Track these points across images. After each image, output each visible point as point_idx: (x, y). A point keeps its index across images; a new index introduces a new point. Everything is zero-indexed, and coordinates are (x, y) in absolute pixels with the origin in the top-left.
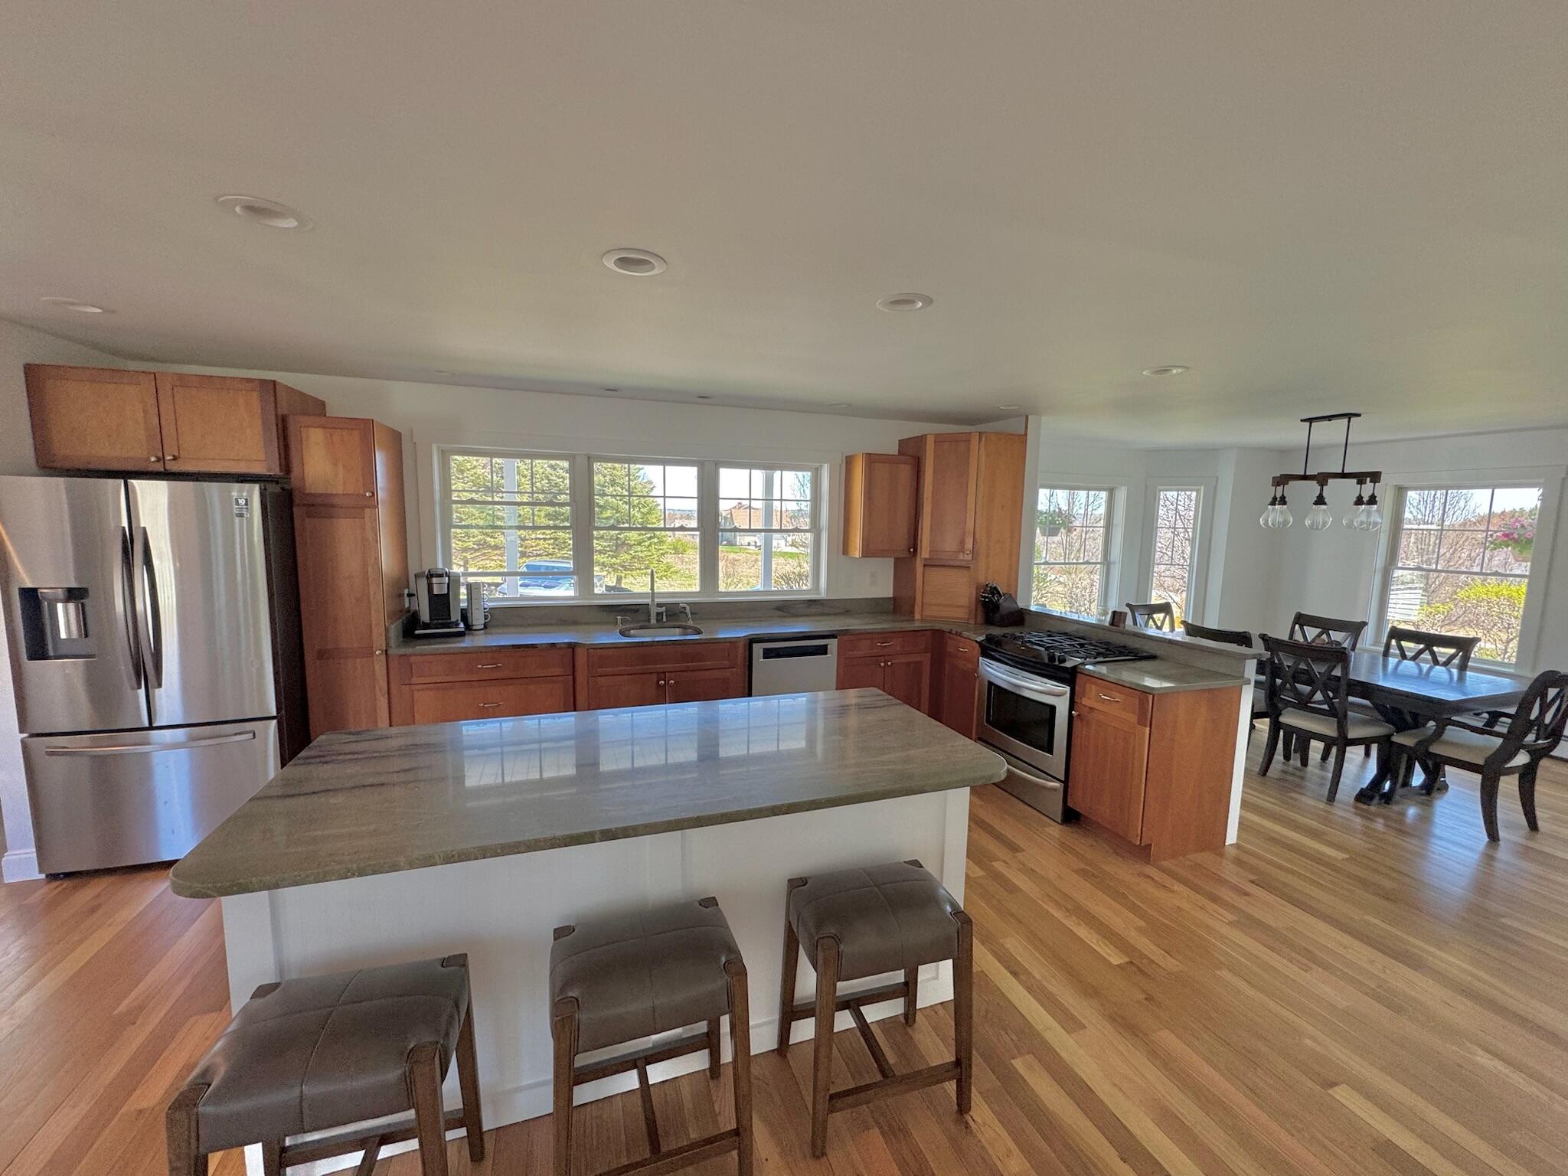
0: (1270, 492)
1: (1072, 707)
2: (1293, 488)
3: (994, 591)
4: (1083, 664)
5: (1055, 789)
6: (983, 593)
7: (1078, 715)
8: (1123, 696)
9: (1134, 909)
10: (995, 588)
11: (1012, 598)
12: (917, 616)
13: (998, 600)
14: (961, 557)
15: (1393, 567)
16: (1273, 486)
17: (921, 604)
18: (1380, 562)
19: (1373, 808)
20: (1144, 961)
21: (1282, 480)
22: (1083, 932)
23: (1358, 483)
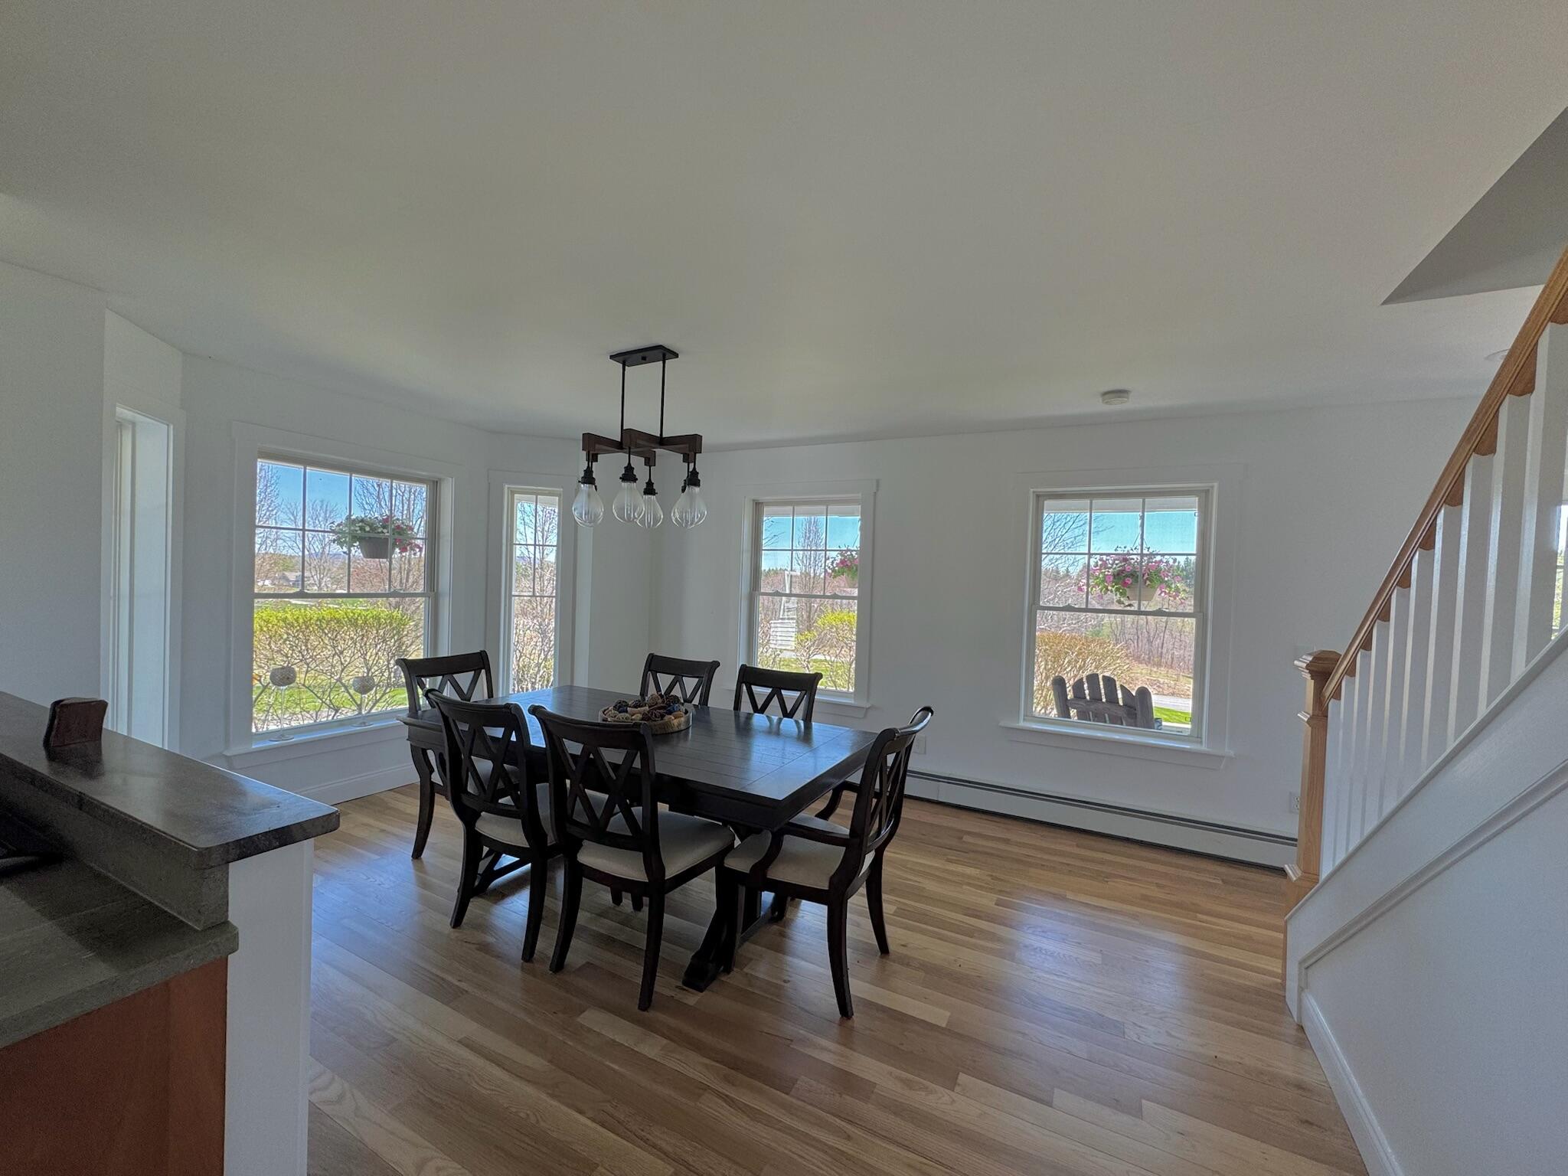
15: (757, 592)
18: (745, 588)
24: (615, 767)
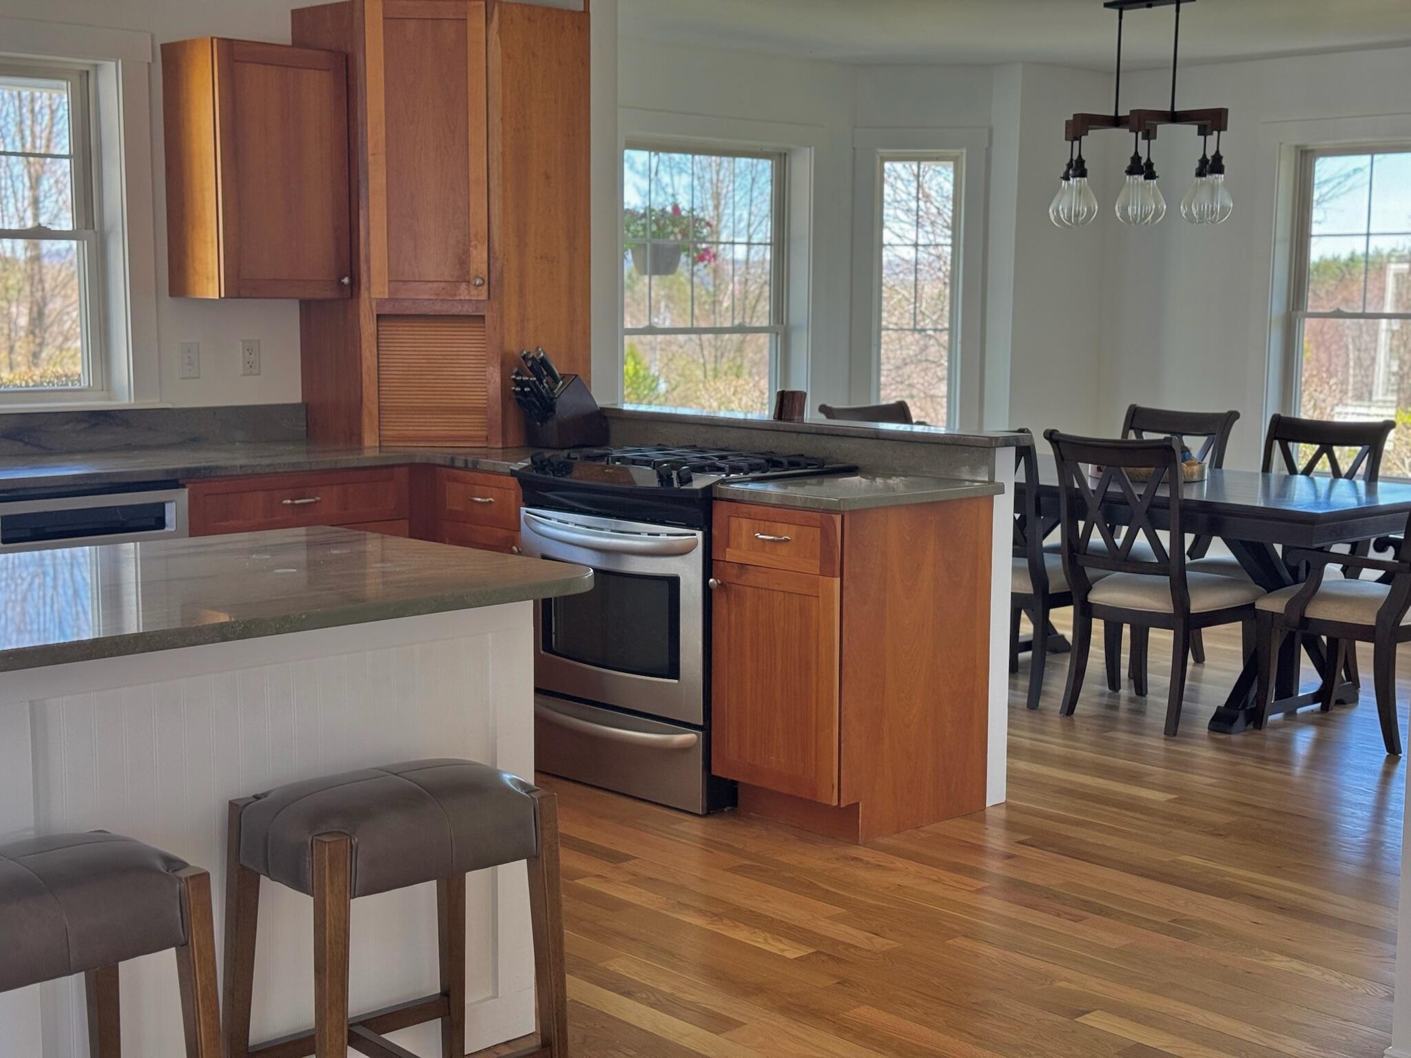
0: (1063, 152)
1: (708, 572)
2: (1095, 143)
3: (541, 367)
4: (723, 482)
5: (684, 749)
6: (517, 374)
7: (722, 585)
8: (794, 528)
9: (827, 897)
10: (544, 362)
11: (579, 382)
12: (370, 440)
13: (552, 390)
14: (463, 292)
15: (1300, 313)
16: (1066, 139)
17: (376, 411)
18: (1278, 306)
19: (1236, 738)
20: (840, 948)
21: (1079, 126)
22: (742, 934)
23: (1200, 133)
24: (1140, 496)
